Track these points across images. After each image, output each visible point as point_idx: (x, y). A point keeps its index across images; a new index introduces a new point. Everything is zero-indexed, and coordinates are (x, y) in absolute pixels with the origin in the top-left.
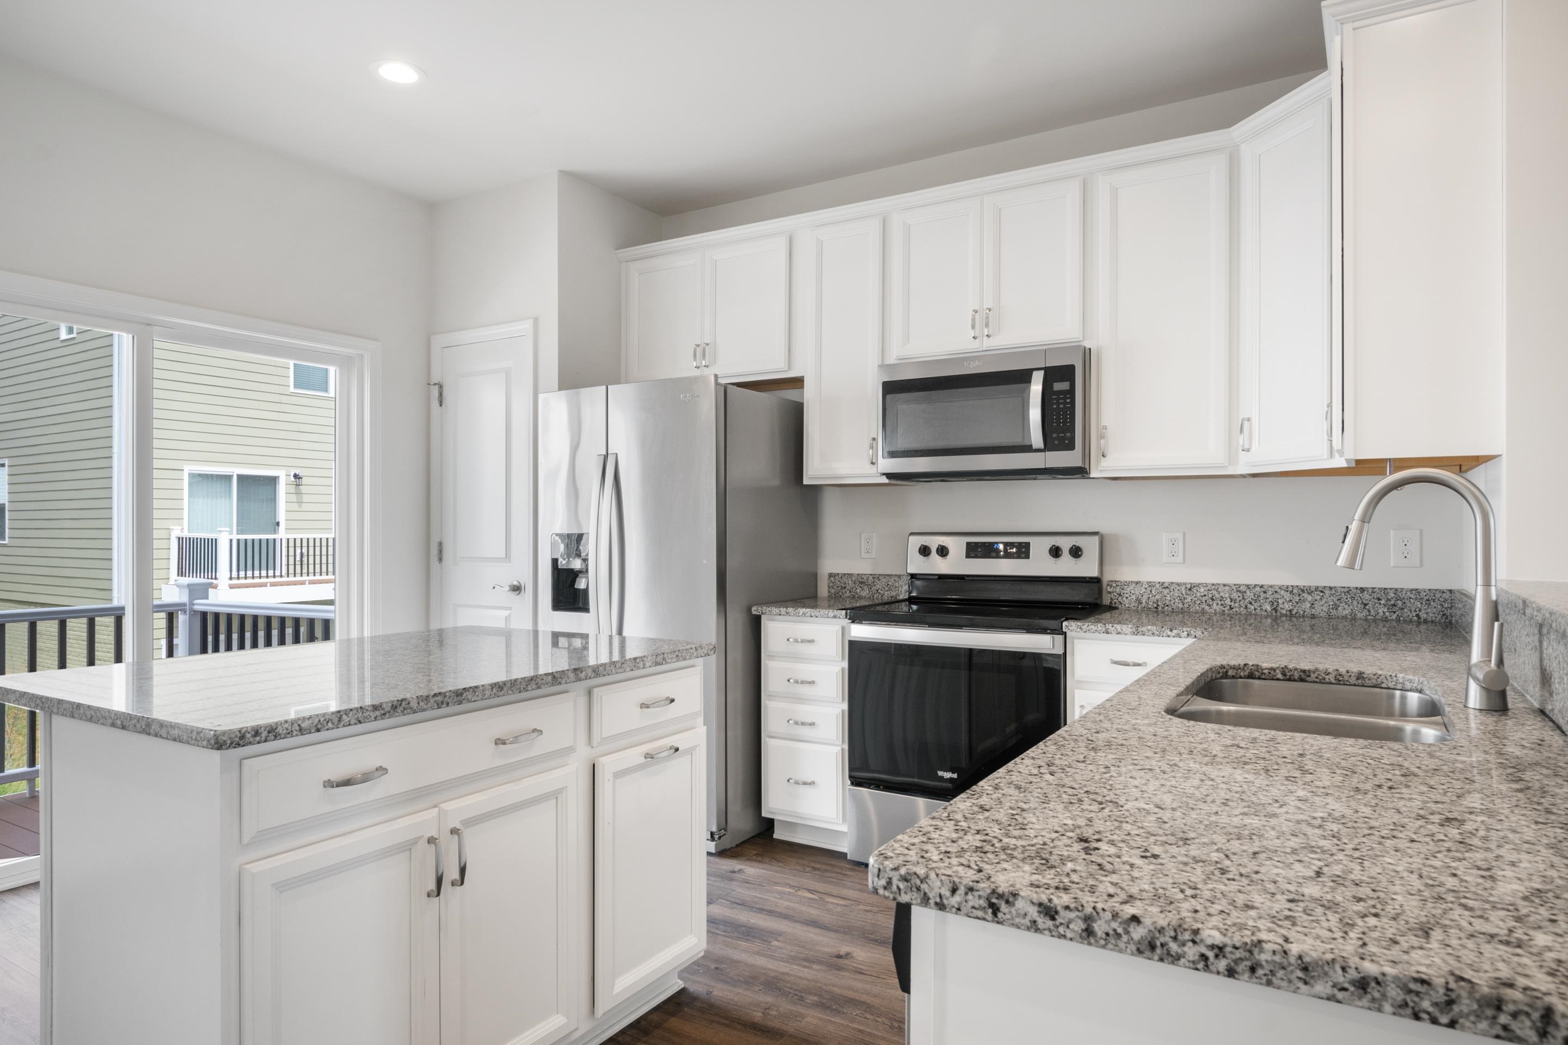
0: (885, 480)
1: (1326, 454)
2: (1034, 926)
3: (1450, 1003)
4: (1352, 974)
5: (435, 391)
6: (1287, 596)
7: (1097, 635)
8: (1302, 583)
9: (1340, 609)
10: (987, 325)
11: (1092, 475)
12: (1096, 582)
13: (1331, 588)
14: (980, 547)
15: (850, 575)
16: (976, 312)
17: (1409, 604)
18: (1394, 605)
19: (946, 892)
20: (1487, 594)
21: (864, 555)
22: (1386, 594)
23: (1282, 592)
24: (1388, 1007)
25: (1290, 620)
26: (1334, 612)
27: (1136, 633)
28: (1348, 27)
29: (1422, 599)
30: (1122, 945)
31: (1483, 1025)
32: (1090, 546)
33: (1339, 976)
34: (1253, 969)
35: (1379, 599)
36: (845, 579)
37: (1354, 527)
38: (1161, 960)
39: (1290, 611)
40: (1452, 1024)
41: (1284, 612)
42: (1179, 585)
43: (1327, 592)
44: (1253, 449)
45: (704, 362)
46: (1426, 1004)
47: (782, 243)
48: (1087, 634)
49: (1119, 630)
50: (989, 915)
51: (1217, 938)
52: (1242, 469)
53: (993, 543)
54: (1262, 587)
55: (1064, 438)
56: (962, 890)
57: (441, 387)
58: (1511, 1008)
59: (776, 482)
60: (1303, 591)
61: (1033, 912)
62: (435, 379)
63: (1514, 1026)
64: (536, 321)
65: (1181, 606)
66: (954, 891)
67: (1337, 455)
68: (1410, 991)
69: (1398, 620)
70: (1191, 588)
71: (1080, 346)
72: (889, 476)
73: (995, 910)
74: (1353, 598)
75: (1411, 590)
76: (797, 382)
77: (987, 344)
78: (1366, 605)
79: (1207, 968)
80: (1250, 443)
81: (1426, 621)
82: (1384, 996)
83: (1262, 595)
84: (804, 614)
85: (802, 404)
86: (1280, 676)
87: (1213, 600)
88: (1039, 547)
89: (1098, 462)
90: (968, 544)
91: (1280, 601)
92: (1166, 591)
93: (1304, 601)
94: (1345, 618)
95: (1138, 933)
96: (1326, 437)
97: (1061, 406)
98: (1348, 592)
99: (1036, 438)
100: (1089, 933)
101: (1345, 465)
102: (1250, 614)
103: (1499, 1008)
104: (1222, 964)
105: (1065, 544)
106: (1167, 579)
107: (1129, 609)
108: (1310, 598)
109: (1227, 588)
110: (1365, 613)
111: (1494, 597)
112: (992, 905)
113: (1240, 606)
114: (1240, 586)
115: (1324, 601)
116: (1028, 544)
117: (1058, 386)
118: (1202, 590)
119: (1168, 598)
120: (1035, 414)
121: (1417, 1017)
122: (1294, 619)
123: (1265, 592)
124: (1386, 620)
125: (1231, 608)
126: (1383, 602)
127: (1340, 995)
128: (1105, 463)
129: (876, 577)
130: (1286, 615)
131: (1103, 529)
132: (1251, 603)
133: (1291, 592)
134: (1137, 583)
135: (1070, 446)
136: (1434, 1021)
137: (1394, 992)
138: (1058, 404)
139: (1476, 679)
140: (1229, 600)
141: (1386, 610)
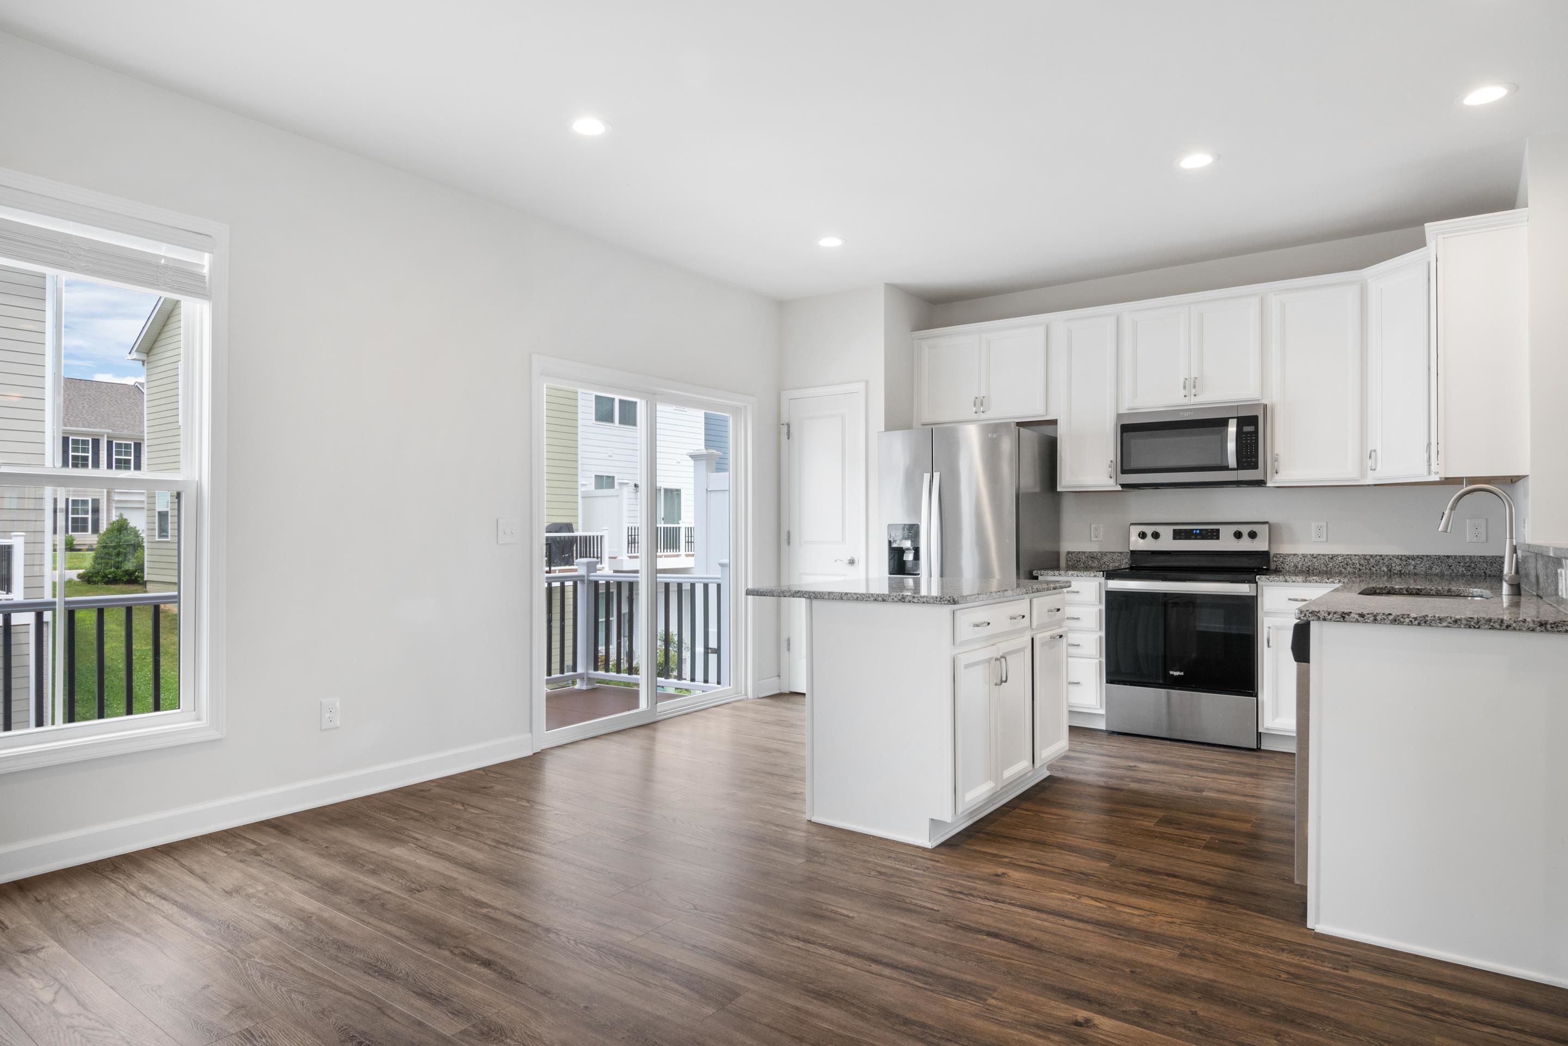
0: (1119, 488)
1: (1425, 472)
2: (1357, 621)
3: (1479, 622)
4: (1453, 619)
5: (785, 429)
6: (1398, 562)
7: (1279, 583)
8: (1407, 553)
9: (1433, 569)
10: (1194, 387)
11: (1268, 485)
12: (1266, 554)
13: (1427, 556)
14: (1183, 532)
15: (1084, 553)
16: (1186, 379)
17: (1479, 566)
18: (1469, 566)
19: (1326, 615)
20: (1511, 542)
21: (1093, 539)
22: (1464, 559)
23: (1395, 559)
24: (1462, 626)
25: (1400, 577)
26: (1429, 571)
27: (1305, 581)
28: (1440, 237)
29: (1488, 562)
30: (1386, 621)
31: (1487, 626)
32: (1263, 531)
33: (1449, 620)
34: (1425, 622)
35: (1459, 563)
36: (1079, 556)
37: (1447, 512)
38: (1398, 624)
39: (1400, 571)
40: (1479, 628)
41: (1396, 572)
42: (1324, 555)
43: (1425, 559)
44: (1378, 469)
45: (982, 408)
46: (1472, 624)
47: (1042, 330)
48: (1273, 583)
49: (1294, 579)
50: (1342, 619)
51: (1415, 615)
52: (1369, 481)
53: (1193, 530)
54: (1381, 556)
55: (1251, 462)
56: (1332, 614)
57: (788, 425)
58: (1493, 621)
59: (1037, 490)
60: (1409, 558)
61: (1357, 617)
62: (784, 420)
63: (1494, 625)
64: (867, 382)
65: (1325, 569)
66: (1329, 614)
67: (1433, 474)
68: (1468, 621)
69: (1472, 575)
70: (1333, 557)
71: (1261, 404)
72: (1123, 486)
73: (1344, 618)
74: (1442, 562)
75: (1481, 557)
76: (1054, 422)
77: (1194, 400)
78: (1450, 566)
79: (1412, 624)
80: (1376, 465)
81: (1490, 576)
82: (1461, 623)
83: (1381, 561)
84: (1072, 575)
85: (1056, 438)
86: (1405, 592)
87: (1347, 565)
88: (1226, 533)
89: (1272, 477)
90: (1174, 530)
91: (1393, 565)
92: (1315, 560)
93: (1410, 565)
94: (1436, 575)
95: (1391, 618)
96: (1426, 463)
97: (1249, 441)
98: (1439, 558)
99: (1232, 461)
100: (1375, 620)
101: (1438, 479)
102: (1373, 573)
103: (1490, 622)
104: (1416, 622)
105: (1245, 530)
106: (1315, 552)
107: (1289, 572)
108: (1413, 563)
109: (1357, 557)
110: (1450, 571)
111: (1515, 544)
112: (1343, 617)
113: (1366, 569)
114: (1366, 556)
115: (1423, 564)
116: (1218, 530)
117: (1247, 429)
118: (1340, 558)
119: (1317, 564)
120: (1231, 446)
121: (1470, 627)
122: (1403, 576)
123: (1383, 559)
124: (1463, 575)
125: (1360, 570)
126: (1461, 564)
127: (1450, 625)
128: (1277, 477)
129: (1104, 554)
130: (1397, 574)
131: (1270, 521)
132: (1373, 567)
133: (1401, 559)
134: (1294, 555)
135: (1255, 466)
136: (1474, 627)
137: (1464, 622)
138: (1247, 440)
139: (1506, 581)
140: (1358, 565)
141: (1464, 569)
